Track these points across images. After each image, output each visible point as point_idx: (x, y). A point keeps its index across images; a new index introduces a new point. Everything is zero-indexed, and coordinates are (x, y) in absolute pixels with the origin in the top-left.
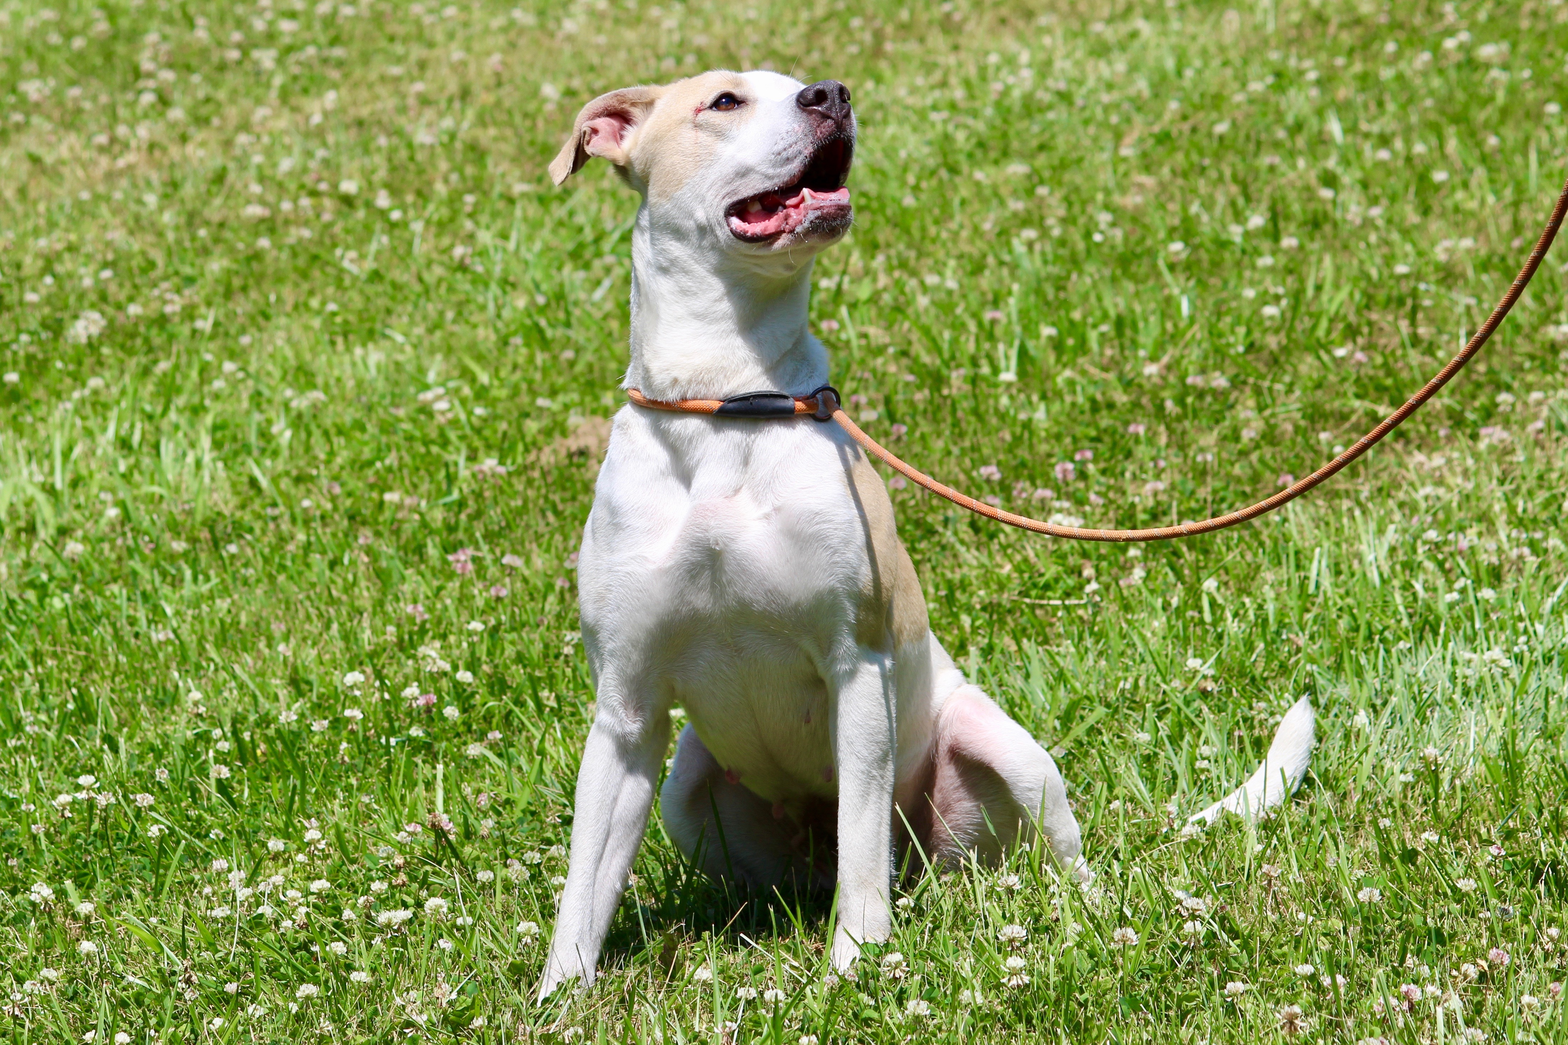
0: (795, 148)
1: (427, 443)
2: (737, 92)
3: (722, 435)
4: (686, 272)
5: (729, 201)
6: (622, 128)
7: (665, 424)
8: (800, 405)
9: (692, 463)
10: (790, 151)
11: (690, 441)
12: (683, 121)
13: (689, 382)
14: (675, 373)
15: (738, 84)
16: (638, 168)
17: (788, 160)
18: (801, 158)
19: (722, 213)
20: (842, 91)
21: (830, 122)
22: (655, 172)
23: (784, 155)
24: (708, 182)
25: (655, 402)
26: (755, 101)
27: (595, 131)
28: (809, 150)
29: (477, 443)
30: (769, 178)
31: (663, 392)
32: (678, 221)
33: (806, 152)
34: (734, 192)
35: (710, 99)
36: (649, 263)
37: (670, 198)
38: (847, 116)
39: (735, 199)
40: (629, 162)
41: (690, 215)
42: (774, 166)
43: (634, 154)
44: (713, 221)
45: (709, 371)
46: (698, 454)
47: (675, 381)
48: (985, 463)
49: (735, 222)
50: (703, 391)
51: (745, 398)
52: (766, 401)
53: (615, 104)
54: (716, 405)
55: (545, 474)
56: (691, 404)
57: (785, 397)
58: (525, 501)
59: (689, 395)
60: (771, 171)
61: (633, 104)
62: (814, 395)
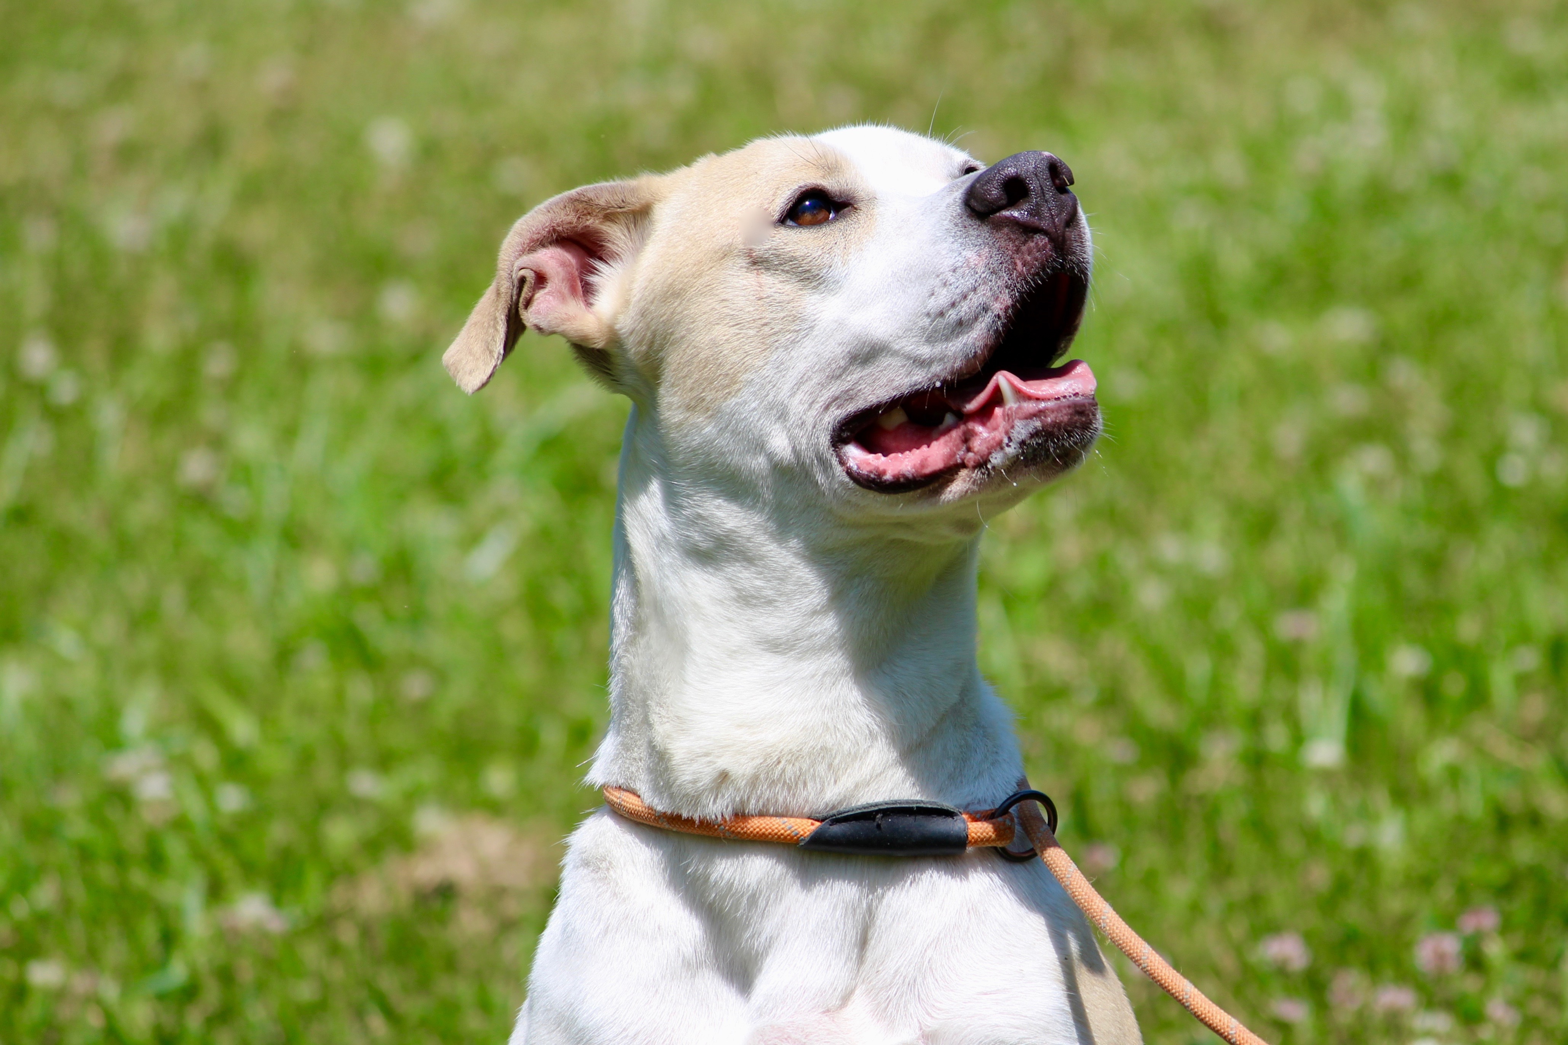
0: (975, 300)
1: (120, 860)
2: (830, 184)
3: (819, 890)
4: (748, 558)
5: (837, 414)
6: (587, 270)
7: (695, 864)
8: (980, 829)
9: (759, 943)
10: (964, 309)
11: (753, 900)
12: (725, 254)
13: (754, 781)
14: (724, 763)
15: (831, 168)
16: (633, 349)
17: (961, 325)
18: (986, 321)
19: (824, 440)
20: (1055, 170)
21: (1041, 240)
22: (673, 360)
23: (952, 315)
24: (792, 377)
25: (675, 819)
26: (872, 199)
27: (541, 279)
28: (1001, 303)
29: (226, 865)
30: (921, 363)
31: (695, 800)
32: (735, 459)
33: (997, 307)
34: (848, 396)
35: (780, 202)
36: (662, 541)
37: (715, 414)
38: (1072, 220)
39: (851, 408)
40: (615, 339)
41: (759, 446)
42: (931, 339)
43: (625, 323)
44: (808, 456)
45: (795, 757)
46: (768, 927)
47: (724, 777)
48: (1273, 929)
49: (855, 455)
50: (782, 796)
51: (866, 816)
52: (908, 821)
53: (566, 218)
54: (806, 828)
55: (366, 931)
56: (756, 825)
57: (948, 814)
58: (325, 986)
59: (752, 806)
60: (925, 351)
61: (609, 217)
62: (1004, 810)
